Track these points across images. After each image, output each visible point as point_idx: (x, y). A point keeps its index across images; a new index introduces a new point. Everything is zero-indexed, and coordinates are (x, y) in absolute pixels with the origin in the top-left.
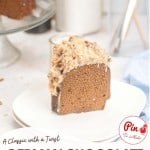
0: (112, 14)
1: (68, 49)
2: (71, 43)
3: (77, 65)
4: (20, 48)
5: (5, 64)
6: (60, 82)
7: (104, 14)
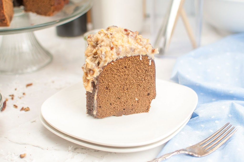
0: (156, 16)
1: (104, 38)
2: (109, 33)
3: (115, 57)
4: (52, 52)
5: (35, 68)
6: (95, 75)
7: (146, 16)
